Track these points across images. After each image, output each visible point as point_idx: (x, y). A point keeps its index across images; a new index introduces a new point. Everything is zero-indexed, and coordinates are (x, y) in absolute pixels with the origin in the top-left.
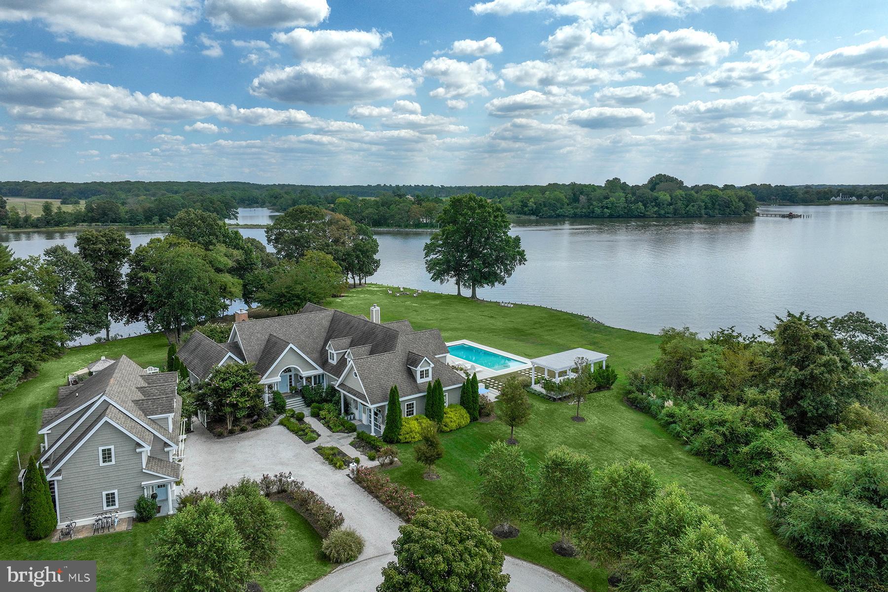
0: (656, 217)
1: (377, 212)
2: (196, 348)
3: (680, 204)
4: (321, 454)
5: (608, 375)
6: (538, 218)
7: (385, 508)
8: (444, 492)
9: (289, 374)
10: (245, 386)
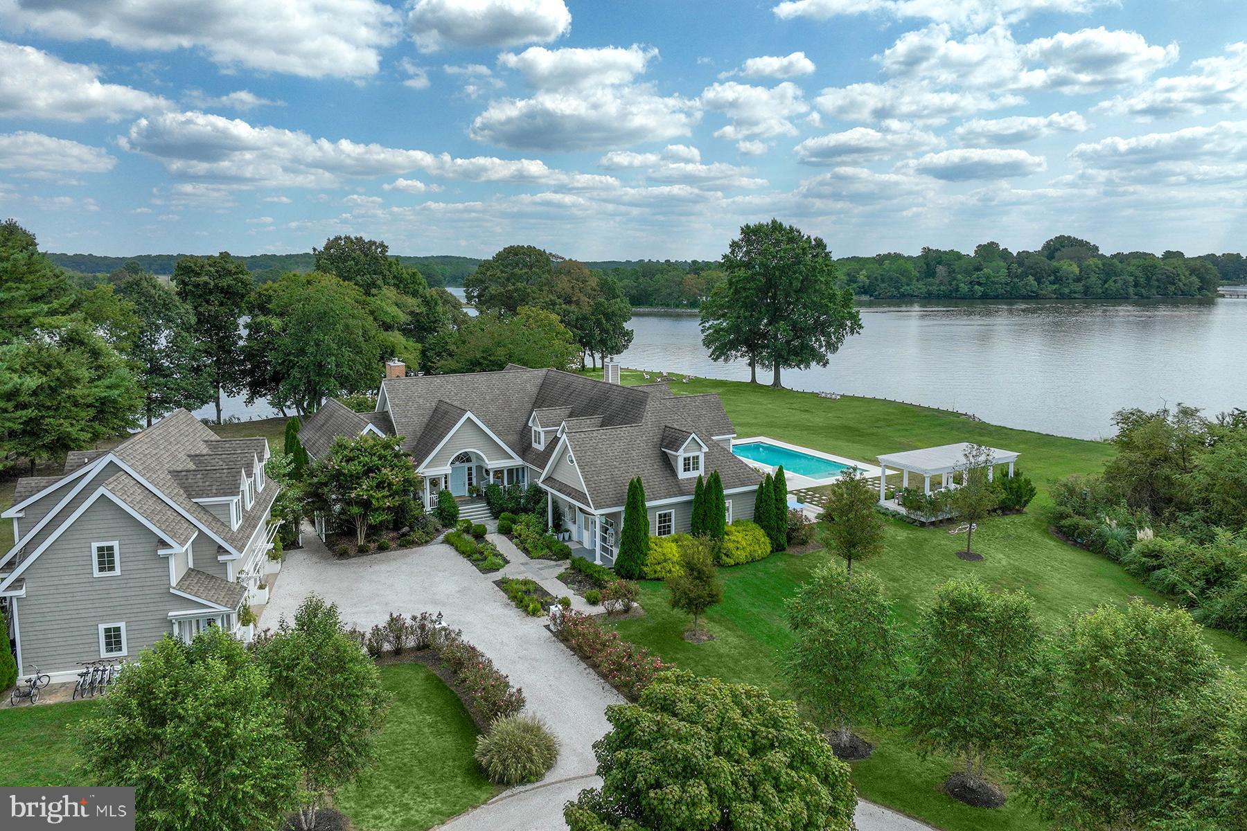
0: (1057, 298)
1: (636, 284)
2: (327, 421)
3: (1093, 278)
4: (506, 591)
5: (1019, 487)
6: (872, 298)
7: (607, 686)
8: (721, 665)
9: (467, 465)
10: (384, 471)
